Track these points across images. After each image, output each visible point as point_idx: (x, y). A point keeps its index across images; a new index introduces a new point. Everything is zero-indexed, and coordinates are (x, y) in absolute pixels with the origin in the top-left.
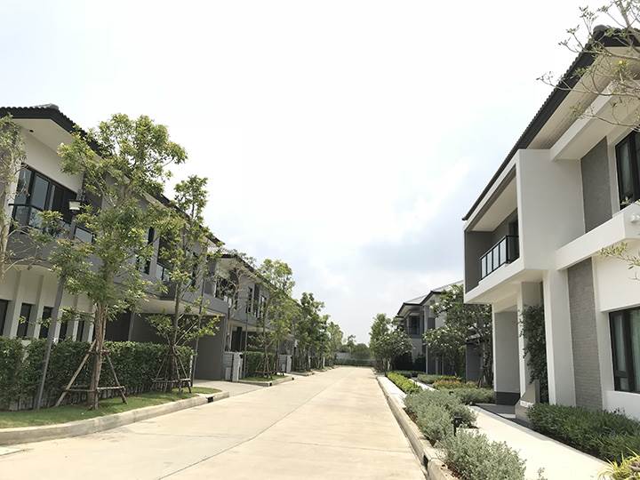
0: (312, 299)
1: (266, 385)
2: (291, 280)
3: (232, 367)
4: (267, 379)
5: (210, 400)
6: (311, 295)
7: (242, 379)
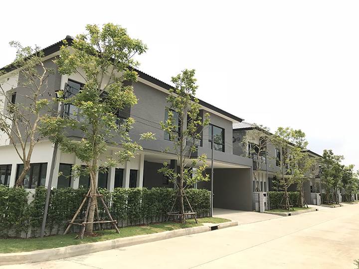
0: (332, 154)
1: (285, 215)
2: (305, 141)
3: (259, 202)
4: (288, 210)
5: (214, 228)
6: (331, 151)
7: (268, 210)
